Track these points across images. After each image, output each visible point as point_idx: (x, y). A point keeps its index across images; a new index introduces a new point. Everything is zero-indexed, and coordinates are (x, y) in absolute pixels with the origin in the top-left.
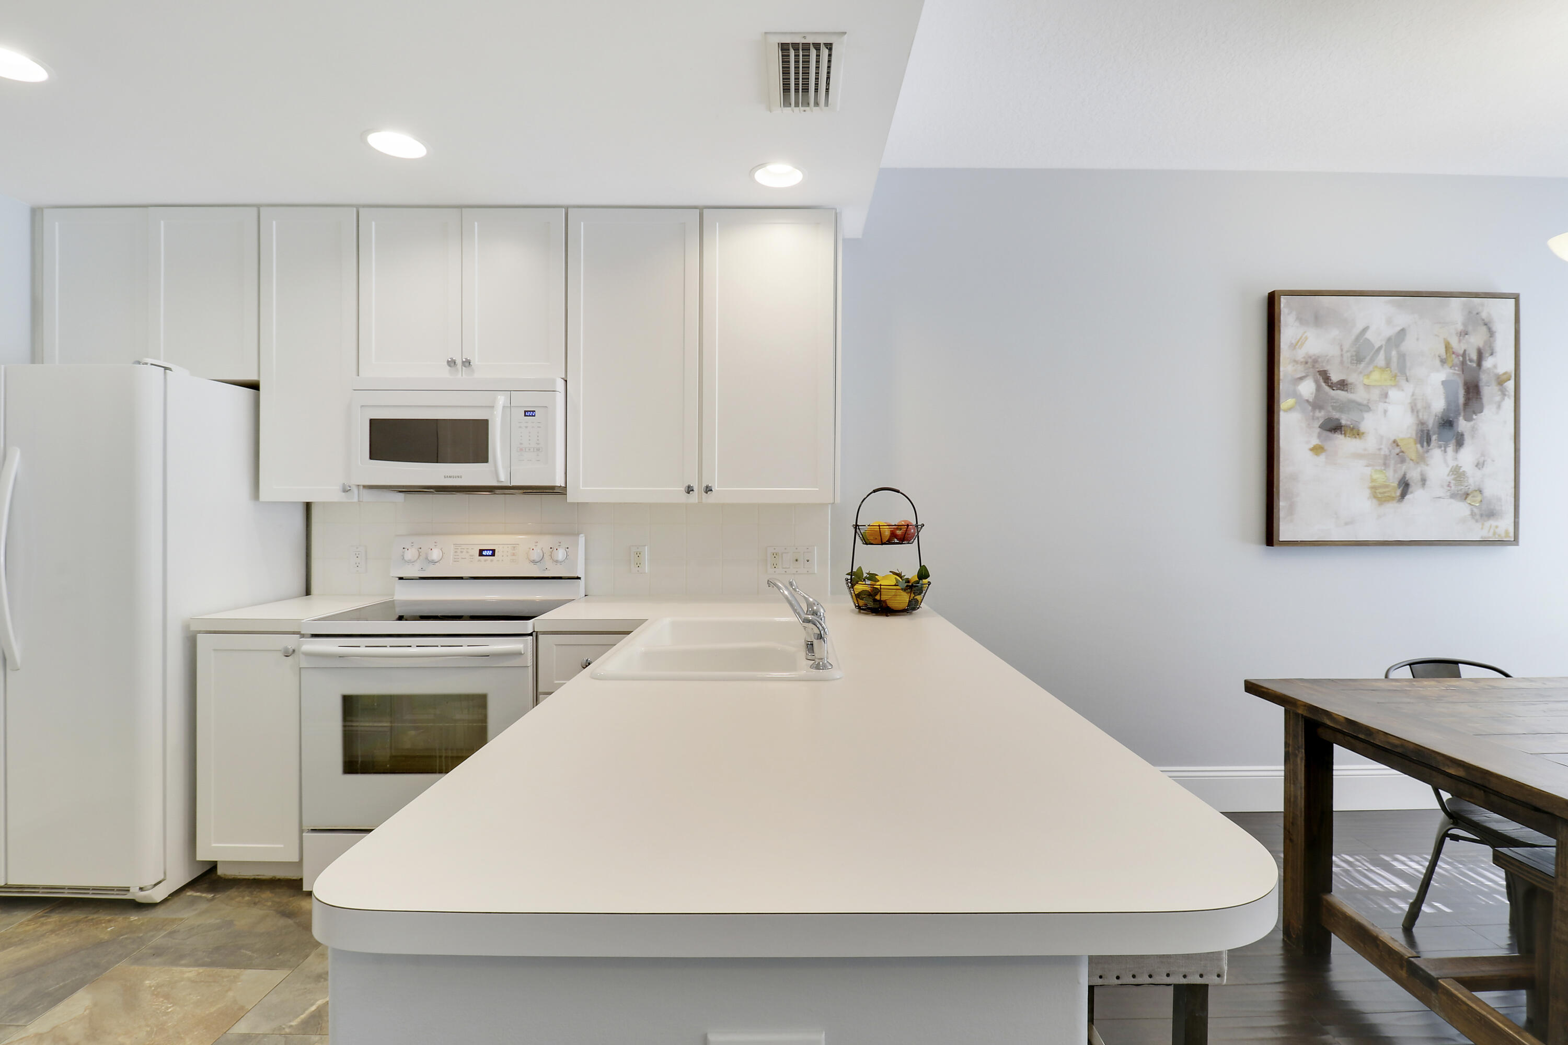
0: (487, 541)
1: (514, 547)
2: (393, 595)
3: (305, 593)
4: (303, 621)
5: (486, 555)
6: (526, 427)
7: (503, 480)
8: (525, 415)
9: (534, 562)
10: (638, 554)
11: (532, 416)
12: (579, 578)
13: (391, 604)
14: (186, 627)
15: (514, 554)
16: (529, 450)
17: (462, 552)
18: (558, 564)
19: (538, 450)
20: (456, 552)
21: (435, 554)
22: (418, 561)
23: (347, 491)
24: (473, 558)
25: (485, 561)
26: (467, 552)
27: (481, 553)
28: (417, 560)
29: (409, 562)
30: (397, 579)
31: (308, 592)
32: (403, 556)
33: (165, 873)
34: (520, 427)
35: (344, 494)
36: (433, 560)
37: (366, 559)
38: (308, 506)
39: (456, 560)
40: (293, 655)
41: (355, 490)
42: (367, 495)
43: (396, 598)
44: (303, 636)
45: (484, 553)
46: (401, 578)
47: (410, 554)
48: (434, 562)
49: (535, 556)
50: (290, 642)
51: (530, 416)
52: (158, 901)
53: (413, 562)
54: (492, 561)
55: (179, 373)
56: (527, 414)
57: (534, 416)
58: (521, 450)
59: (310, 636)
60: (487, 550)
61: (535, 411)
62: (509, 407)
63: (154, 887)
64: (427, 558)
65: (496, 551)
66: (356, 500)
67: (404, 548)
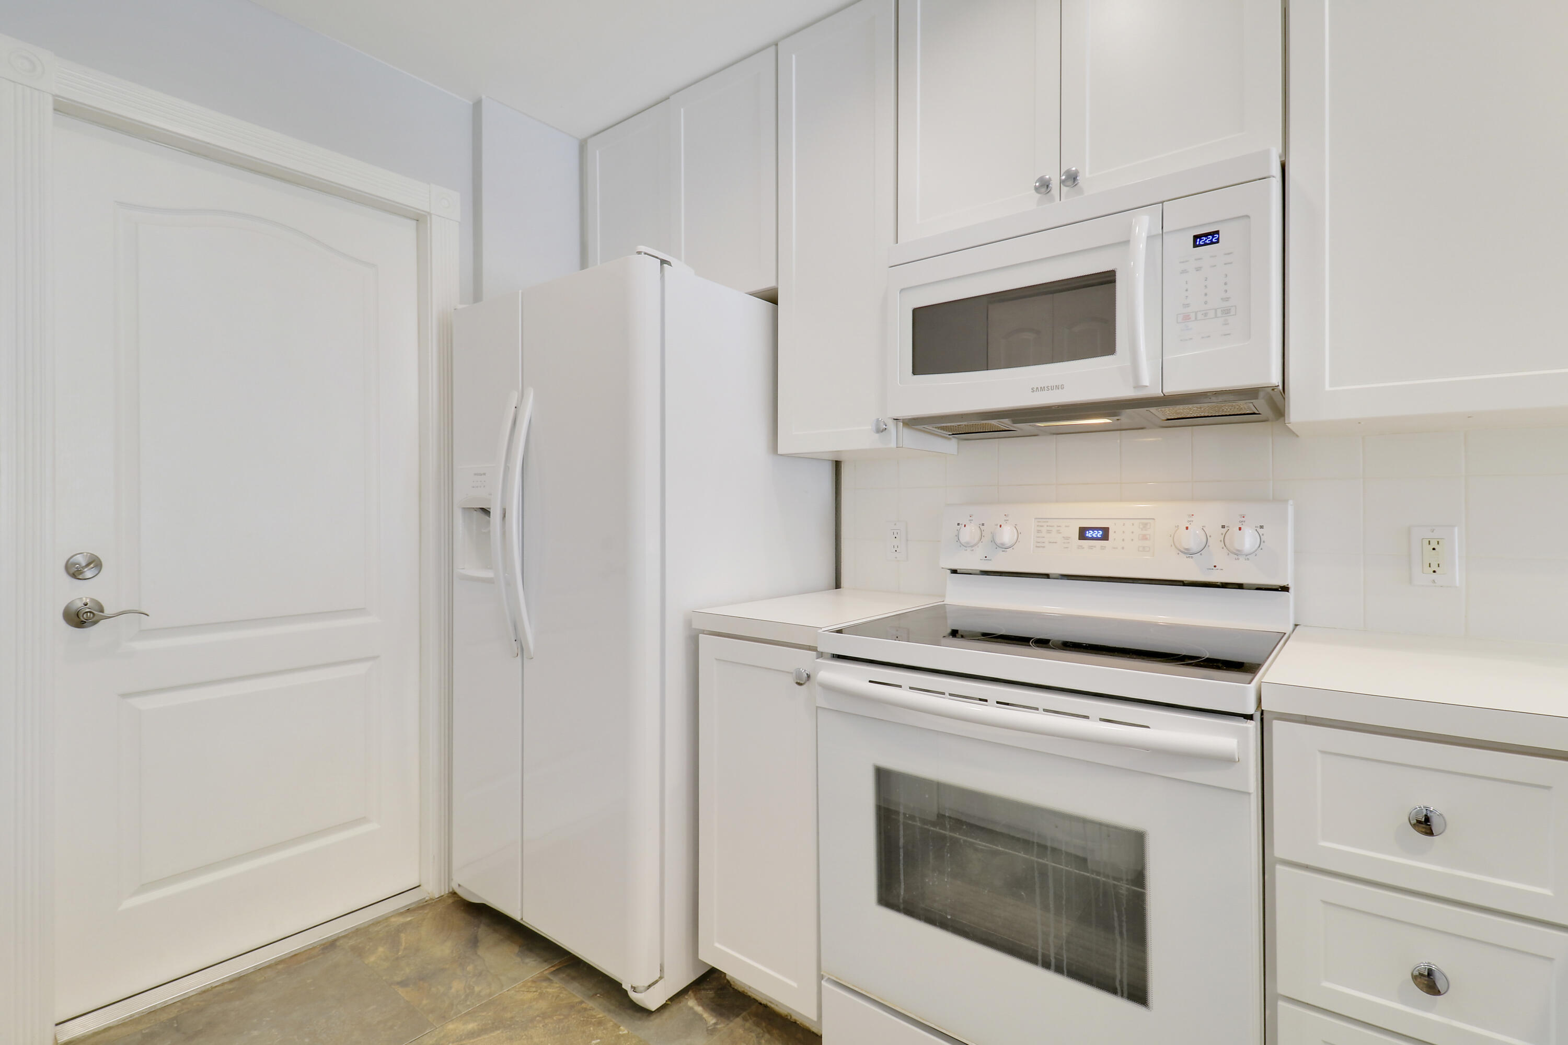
0: (1094, 515)
1: (1146, 524)
2: (944, 596)
3: (833, 583)
4: (820, 631)
5: (1092, 539)
6: (1198, 269)
7: (1148, 384)
8: (1195, 246)
9: (1189, 553)
10: (1434, 545)
11: (1212, 243)
12: (1285, 589)
13: (939, 611)
14: (688, 623)
15: (1145, 538)
16: (1206, 315)
17: (1049, 532)
18: (1242, 559)
19: (1226, 312)
20: (1039, 531)
21: (1007, 535)
22: (980, 544)
23: (882, 431)
24: (1069, 543)
25: (1091, 547)
26: (1058, 532)
27: (1083, 534)
28: (978, 543)
29: (966, 546)
30: (949, 571)
31: (838, 585)
32: (958, 536)
33: (662, 970)
34: (1184, 271)
35: (877, 435)
36: (1002, 544)
37: (907, 540)
38: (837, 462)
39: (1038, 545)
40: (807, 683)
41: (891, 426)
42: (910, 438)
43: (948, 601)
44: (821, 655)
45: (1089, 534)
46: (954, 572)
47: (969, 533)
48: (1004, 548)
49: (1192, 540)
50: (804, 661)
51: (1206, 244)
52: (653, 1010)
53: (972, 546)
54: (1103, 548)
55: (679, 270)
56: (1199, 240)
57: (1218, 242)
58: (1187, 318)
59: (829, 656)
60: (1093, 529)
61: (1217, 232)
62: (1161, 235)
63: (648, 989)
64: (993, 541)
65: (1110, 529)
66: (893, 445)
67: (958, 524)
